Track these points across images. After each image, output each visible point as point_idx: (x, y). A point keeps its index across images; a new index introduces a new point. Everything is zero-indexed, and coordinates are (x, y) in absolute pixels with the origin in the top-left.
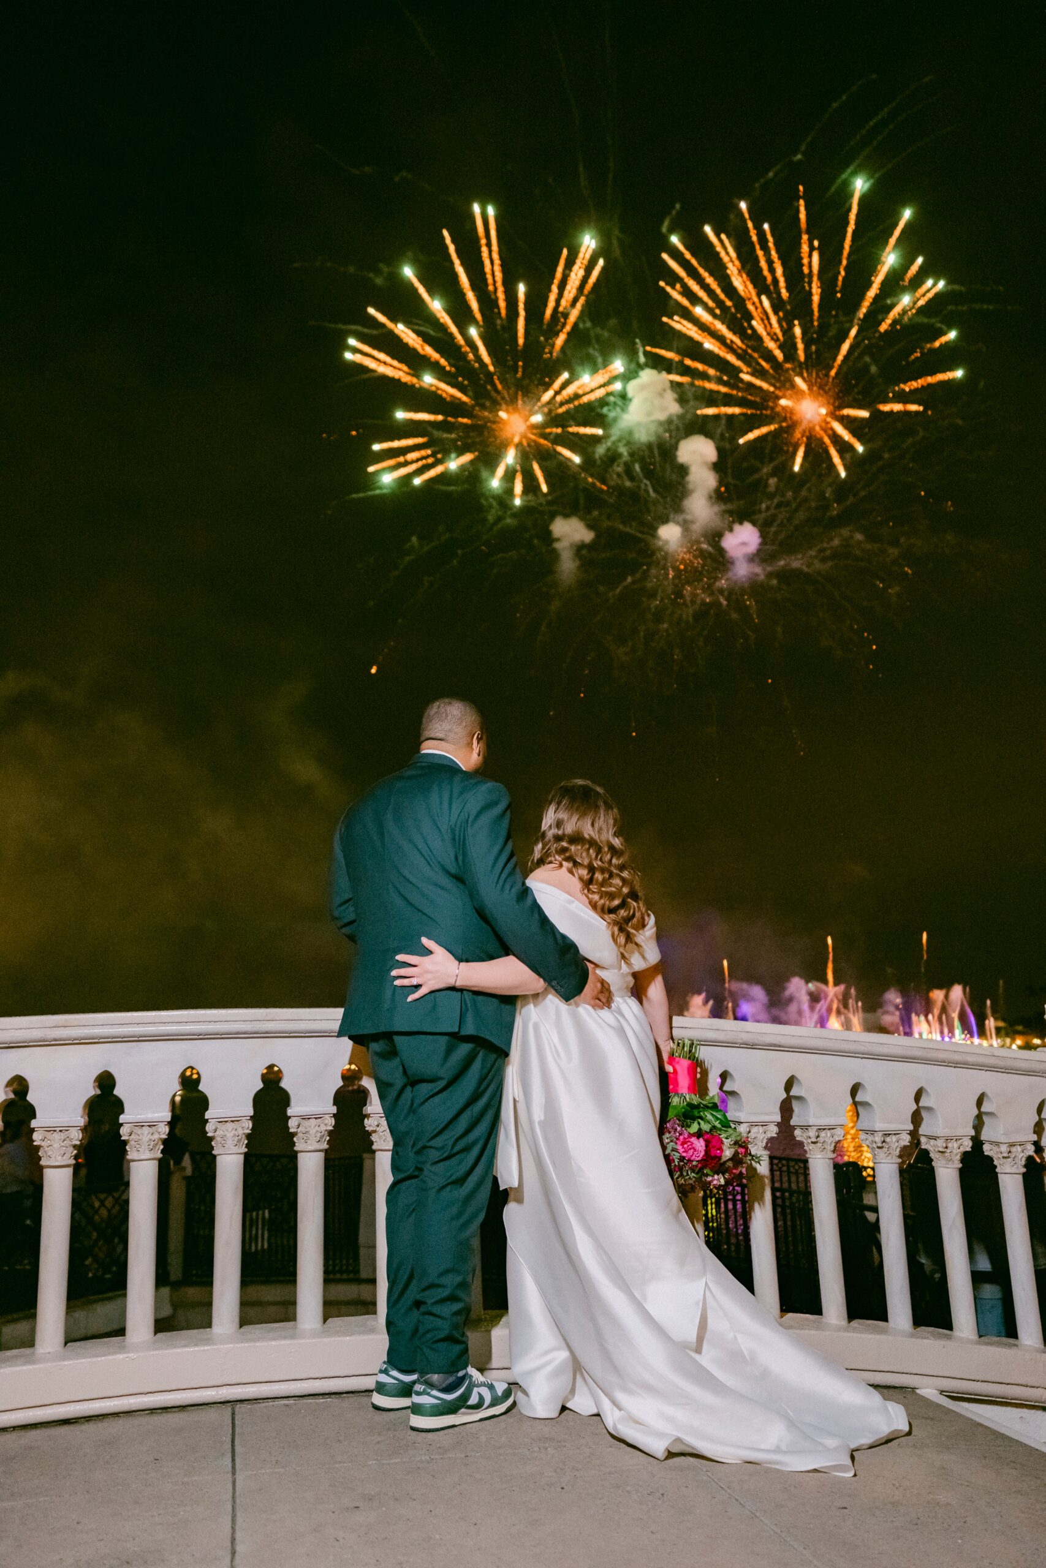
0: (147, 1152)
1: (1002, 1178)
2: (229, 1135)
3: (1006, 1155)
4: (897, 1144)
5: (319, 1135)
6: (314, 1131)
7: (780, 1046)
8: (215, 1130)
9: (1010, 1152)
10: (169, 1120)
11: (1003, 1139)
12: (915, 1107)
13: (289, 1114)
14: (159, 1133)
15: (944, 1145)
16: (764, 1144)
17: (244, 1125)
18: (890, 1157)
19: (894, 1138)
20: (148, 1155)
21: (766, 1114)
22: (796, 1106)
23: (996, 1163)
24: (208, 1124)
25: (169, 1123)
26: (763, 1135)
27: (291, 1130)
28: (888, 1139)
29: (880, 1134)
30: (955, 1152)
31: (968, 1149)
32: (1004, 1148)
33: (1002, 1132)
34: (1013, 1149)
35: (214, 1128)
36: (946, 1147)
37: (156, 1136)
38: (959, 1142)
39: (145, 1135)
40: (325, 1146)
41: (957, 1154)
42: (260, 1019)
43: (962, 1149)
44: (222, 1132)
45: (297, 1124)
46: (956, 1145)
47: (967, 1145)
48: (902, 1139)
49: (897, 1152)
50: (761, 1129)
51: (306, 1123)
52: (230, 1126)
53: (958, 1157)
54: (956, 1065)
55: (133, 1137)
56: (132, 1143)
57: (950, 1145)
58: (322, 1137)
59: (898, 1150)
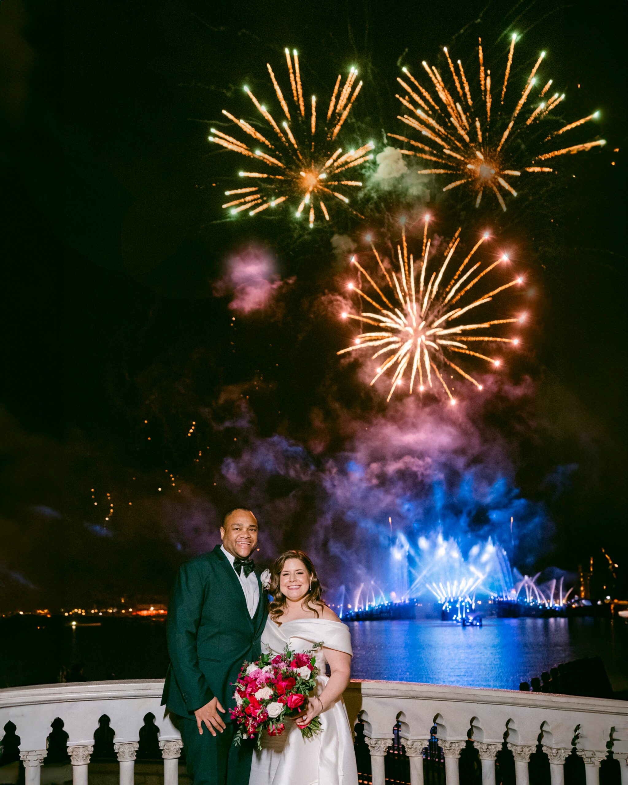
0: (82, 761)
1: (552, 766)
2: (127, 751)
3: (555, 755)
4: (494, 750)
5: (176, 750)
6: (173, 748)
7: (432, 698)
8: (119, 749)
9: (557, 753)
10: (94, 744)
11: (554, 746)
12: (506, 730)
13: (159, 740)
14: (88, 751)
15: (521, 750)
16: (421, 751)
17: (135, 746)
18: (490, 757)
19: (493, 747)
20: (82, 763)
21: (423, 735)
22: (439, 729)
23: (549, 757)
24: (115, 745)
25: (94, 746)
26: (420, 746)
27: (161, 748)
28: (490, 747)
29: (486, 745)
30: (527, 753)
31: (534, 752)
32: (554, 751)
33: (554, 742)
34: (559, 751)
35: (118, 747)
36: (522, 751)
37: (87, 753)
38: (529, 748)
39: (81, 752)
40: (179, 755)
41: (527, 755)
42: (142, 688)
43: (531, 752)
44: (122, 750)
45: (163, 745)
46: (527, 750)
47: (534, 750)
48: (498, 747)
49: (495, 754)
50: (419, 743)
51: (169, 744)
52: (127, 746)
53: (528, 756)
54: (530, 706)
55: (74, 753)
56: (74, 756)
57: (524, 750)
58: (177, 751)
59: (495, 753)
